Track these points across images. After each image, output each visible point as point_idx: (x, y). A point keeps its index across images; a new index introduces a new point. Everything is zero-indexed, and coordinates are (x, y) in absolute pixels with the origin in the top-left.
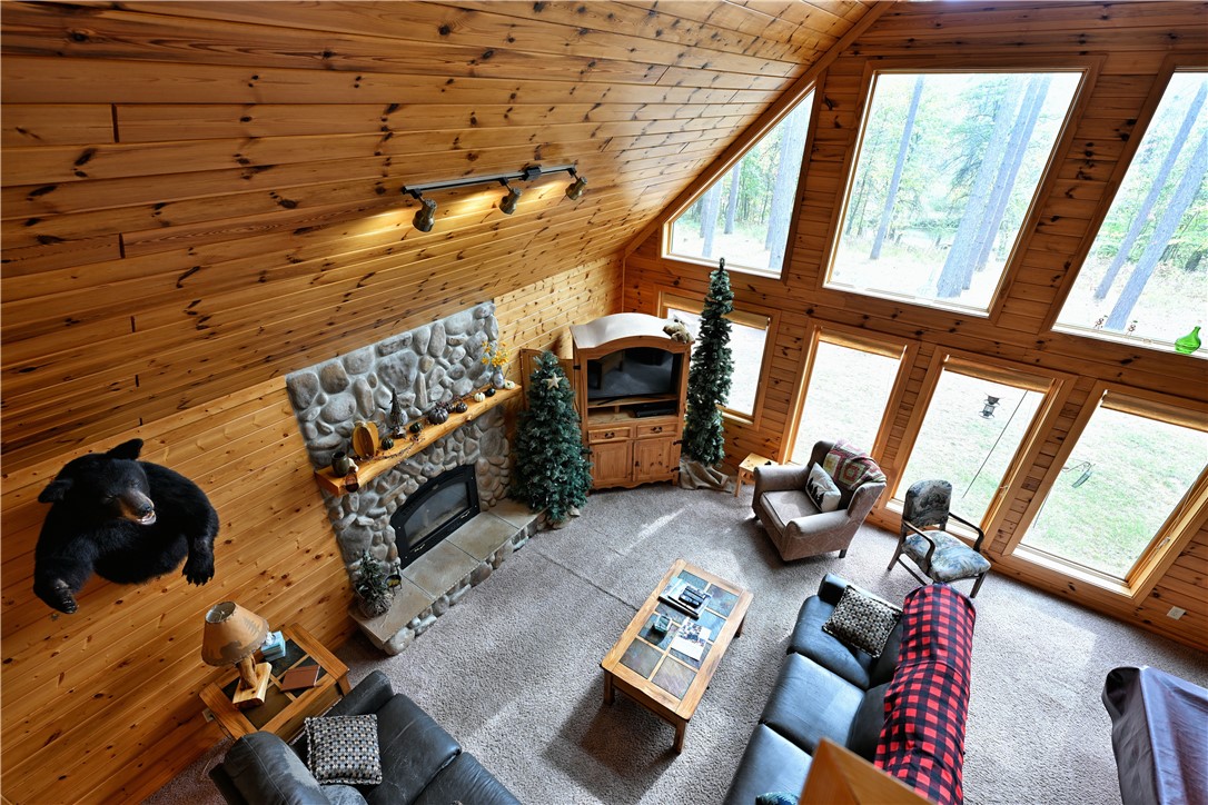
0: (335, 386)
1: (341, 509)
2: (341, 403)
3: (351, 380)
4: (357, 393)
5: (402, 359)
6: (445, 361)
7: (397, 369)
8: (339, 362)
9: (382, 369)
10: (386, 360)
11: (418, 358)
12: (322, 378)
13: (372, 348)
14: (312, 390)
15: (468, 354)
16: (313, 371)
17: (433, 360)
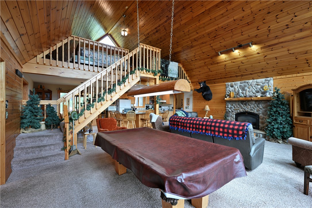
0: (232, 86)
1: (227, 106)
2: (231, 89)
3: (234, 86)
4: (234, 88)
5: (244, 85)
6: (255, 88)
7: (242, 86)
8: (233, 83)
9: (240, 86)
10: (241, 84)
11: (248, 86)
12: (230, 84)
13: (239, 82)
14: (228, 86)
15: (261, 88)
16: (230, 83)
17: (252, 87)
